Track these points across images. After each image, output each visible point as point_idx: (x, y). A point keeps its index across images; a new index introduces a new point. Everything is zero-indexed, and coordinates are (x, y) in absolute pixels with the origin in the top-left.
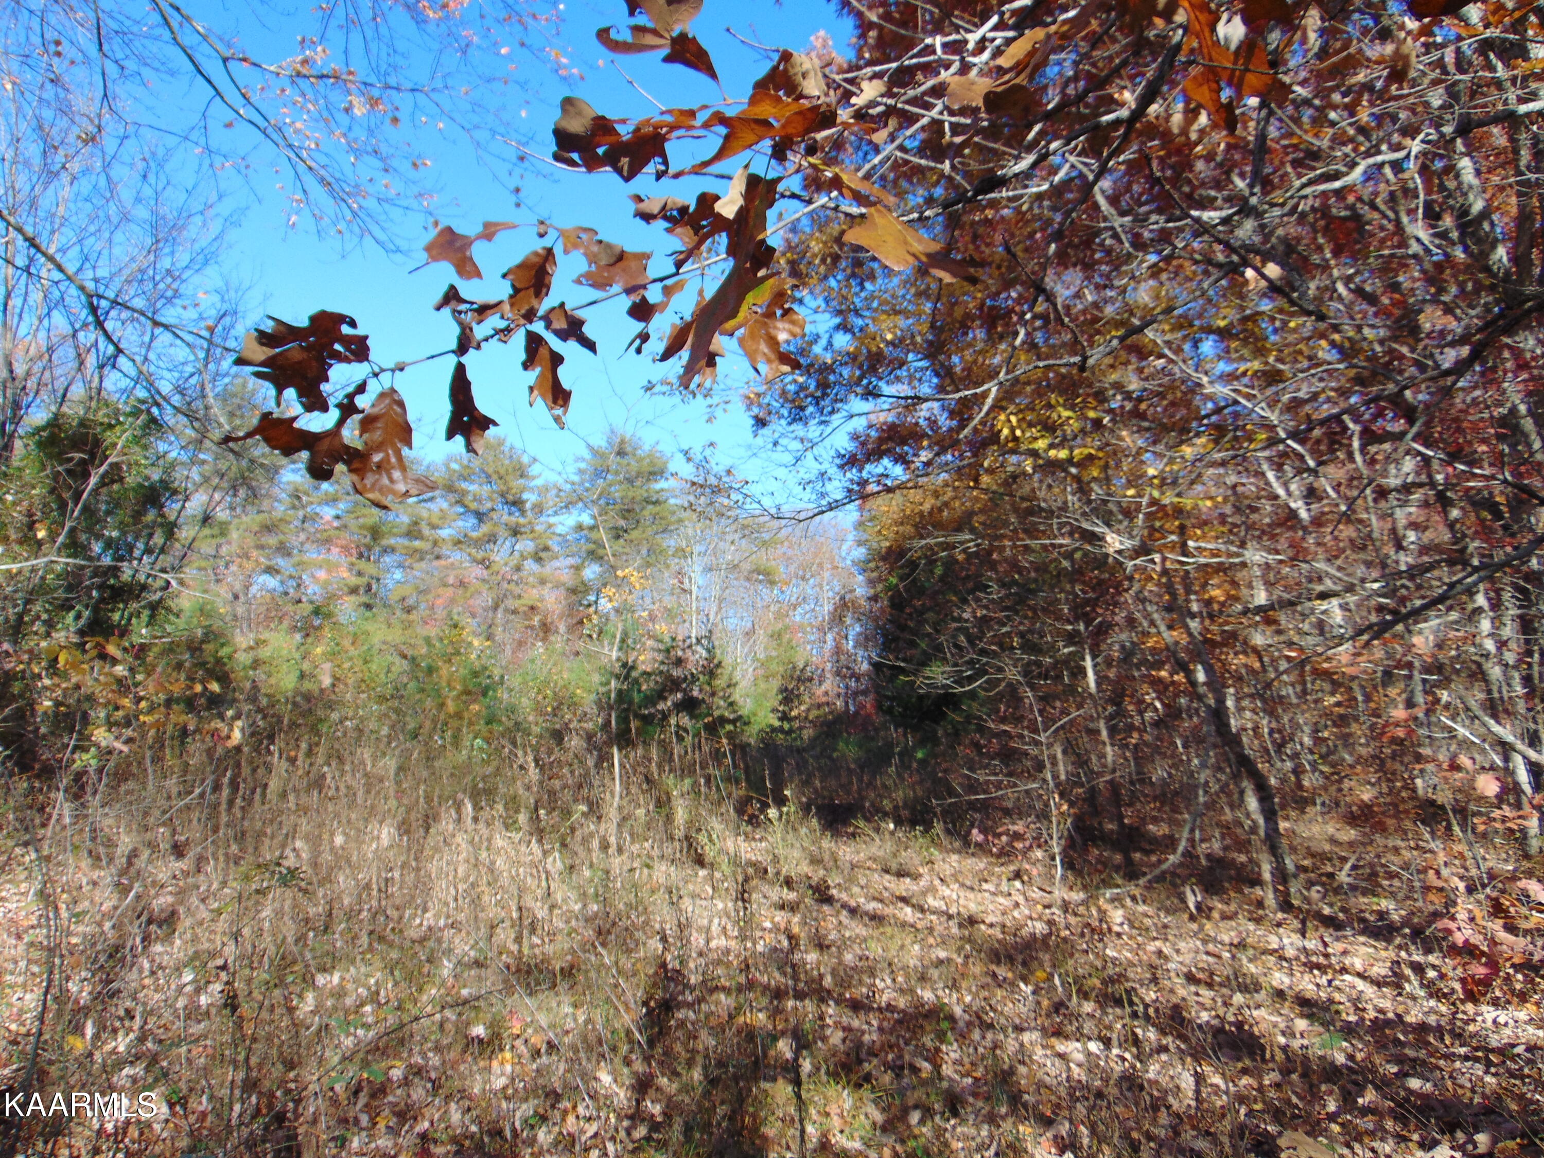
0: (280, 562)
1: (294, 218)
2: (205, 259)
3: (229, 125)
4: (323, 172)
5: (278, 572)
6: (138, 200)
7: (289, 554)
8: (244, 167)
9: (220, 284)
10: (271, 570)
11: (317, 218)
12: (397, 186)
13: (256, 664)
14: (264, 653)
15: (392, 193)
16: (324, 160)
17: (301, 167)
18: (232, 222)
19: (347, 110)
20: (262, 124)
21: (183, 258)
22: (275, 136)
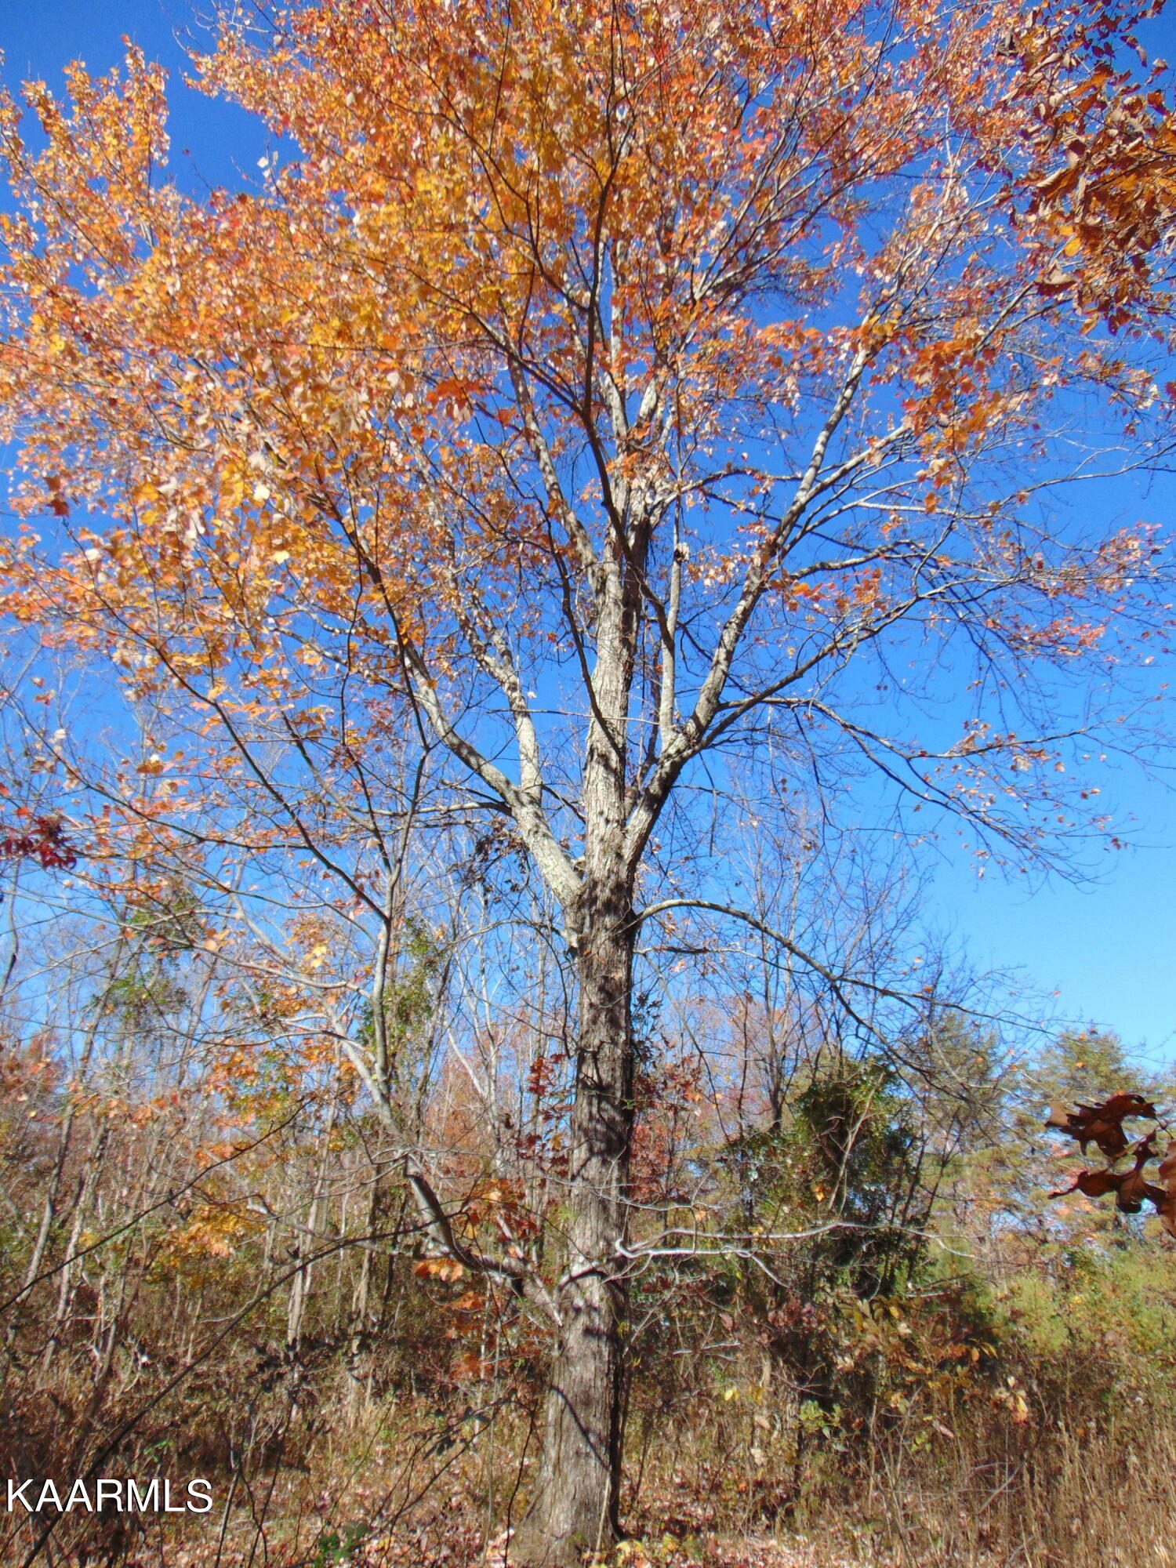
0: (1017, 1197)
1: (982, 870)
2: (908, 917)
3: (917, 809)
4: (1000, 826)
5: (1017, 1208)
6: (850, 881)
7: (1025, 1188)
8: (933, 837)
9: (923, 936)
10: (1011, 1207)
11: (1002, 864)
12: (1070, 818)
13: (1016, 1315)
14: (1020, 1304)
15: (1066, 827)
16: (998, 815)
17: (981, 826)
18: (926, 879)
19: (1013, 768)
20: (944, 800)
21: (891, 921)
22: (954, 806)
